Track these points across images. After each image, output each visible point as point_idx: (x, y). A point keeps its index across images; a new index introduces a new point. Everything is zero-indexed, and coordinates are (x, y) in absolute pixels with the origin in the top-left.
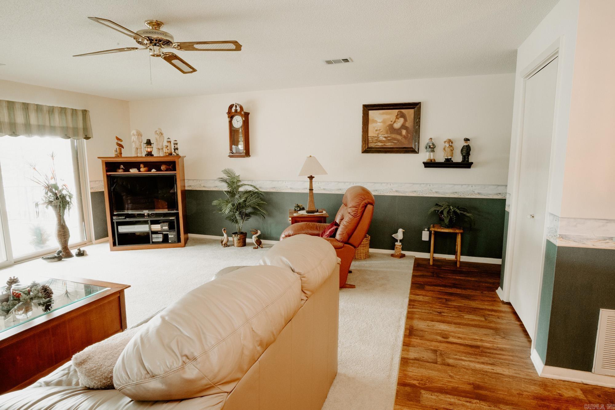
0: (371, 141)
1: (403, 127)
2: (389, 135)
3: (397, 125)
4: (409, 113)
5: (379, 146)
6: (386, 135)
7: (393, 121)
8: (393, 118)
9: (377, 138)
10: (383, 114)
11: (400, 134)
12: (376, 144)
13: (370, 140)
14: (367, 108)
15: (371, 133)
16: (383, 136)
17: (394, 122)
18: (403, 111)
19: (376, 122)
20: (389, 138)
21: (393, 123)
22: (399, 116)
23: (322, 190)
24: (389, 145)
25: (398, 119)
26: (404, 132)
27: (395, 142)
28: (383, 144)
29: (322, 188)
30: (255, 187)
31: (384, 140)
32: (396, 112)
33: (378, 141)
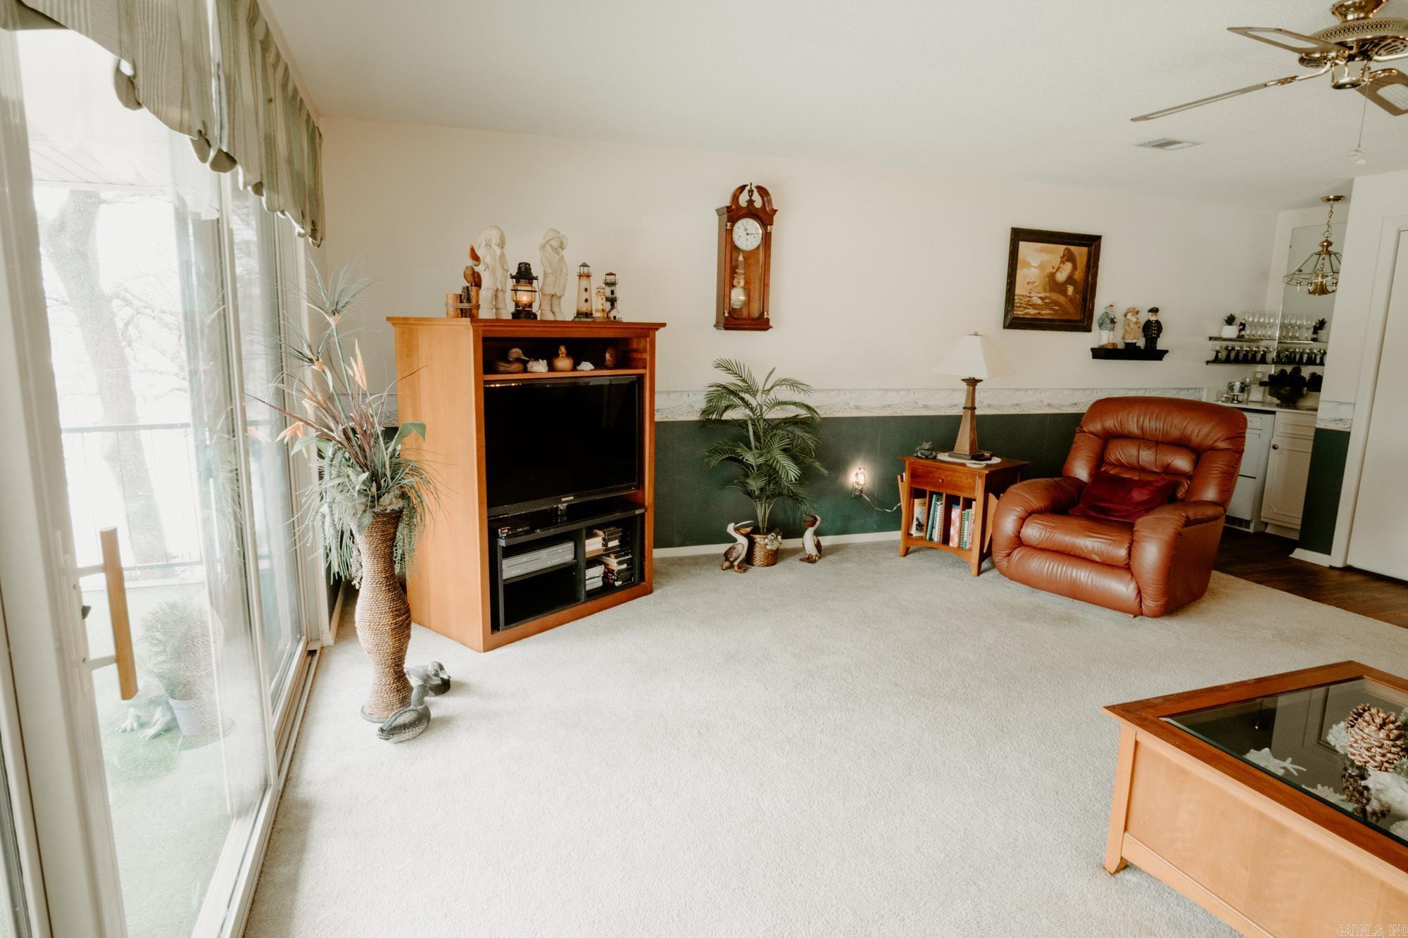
0: (1018, 305)
1: (1070, 280)
2: (1048, 295)
3: (1061, 277)
4: (1081, 252)
5: (1029, 314)
6: (1043, 295)
7: (1056, 267)
8: (1056, 260)
9: (1028, 299)
10: (1042, 250)
11: (1064, 293)
12: (1027, 311)
13: (1016, 301)
14: (1019, 235)
15: (1020, 290)
16: (1038, 295)
17: (1057, 270)
18: (1072, 248)
19: (1028, 265)
20: (1047, 301)
21: (1055, 270)
22: (1065, 258)
23: (920, 408)
24: (1046, 313)
25: (1064, 263)
26: (1070, 290)
27: (1057, 308)
28: (1037, 312)
29: (921, 403)
30: (808, 408)
31: (1038, 304)
32: (1061, 248)
33: (1029, 305)
